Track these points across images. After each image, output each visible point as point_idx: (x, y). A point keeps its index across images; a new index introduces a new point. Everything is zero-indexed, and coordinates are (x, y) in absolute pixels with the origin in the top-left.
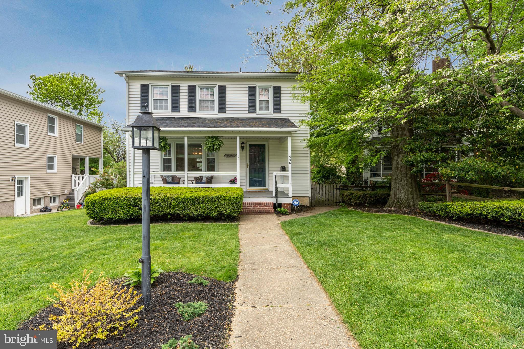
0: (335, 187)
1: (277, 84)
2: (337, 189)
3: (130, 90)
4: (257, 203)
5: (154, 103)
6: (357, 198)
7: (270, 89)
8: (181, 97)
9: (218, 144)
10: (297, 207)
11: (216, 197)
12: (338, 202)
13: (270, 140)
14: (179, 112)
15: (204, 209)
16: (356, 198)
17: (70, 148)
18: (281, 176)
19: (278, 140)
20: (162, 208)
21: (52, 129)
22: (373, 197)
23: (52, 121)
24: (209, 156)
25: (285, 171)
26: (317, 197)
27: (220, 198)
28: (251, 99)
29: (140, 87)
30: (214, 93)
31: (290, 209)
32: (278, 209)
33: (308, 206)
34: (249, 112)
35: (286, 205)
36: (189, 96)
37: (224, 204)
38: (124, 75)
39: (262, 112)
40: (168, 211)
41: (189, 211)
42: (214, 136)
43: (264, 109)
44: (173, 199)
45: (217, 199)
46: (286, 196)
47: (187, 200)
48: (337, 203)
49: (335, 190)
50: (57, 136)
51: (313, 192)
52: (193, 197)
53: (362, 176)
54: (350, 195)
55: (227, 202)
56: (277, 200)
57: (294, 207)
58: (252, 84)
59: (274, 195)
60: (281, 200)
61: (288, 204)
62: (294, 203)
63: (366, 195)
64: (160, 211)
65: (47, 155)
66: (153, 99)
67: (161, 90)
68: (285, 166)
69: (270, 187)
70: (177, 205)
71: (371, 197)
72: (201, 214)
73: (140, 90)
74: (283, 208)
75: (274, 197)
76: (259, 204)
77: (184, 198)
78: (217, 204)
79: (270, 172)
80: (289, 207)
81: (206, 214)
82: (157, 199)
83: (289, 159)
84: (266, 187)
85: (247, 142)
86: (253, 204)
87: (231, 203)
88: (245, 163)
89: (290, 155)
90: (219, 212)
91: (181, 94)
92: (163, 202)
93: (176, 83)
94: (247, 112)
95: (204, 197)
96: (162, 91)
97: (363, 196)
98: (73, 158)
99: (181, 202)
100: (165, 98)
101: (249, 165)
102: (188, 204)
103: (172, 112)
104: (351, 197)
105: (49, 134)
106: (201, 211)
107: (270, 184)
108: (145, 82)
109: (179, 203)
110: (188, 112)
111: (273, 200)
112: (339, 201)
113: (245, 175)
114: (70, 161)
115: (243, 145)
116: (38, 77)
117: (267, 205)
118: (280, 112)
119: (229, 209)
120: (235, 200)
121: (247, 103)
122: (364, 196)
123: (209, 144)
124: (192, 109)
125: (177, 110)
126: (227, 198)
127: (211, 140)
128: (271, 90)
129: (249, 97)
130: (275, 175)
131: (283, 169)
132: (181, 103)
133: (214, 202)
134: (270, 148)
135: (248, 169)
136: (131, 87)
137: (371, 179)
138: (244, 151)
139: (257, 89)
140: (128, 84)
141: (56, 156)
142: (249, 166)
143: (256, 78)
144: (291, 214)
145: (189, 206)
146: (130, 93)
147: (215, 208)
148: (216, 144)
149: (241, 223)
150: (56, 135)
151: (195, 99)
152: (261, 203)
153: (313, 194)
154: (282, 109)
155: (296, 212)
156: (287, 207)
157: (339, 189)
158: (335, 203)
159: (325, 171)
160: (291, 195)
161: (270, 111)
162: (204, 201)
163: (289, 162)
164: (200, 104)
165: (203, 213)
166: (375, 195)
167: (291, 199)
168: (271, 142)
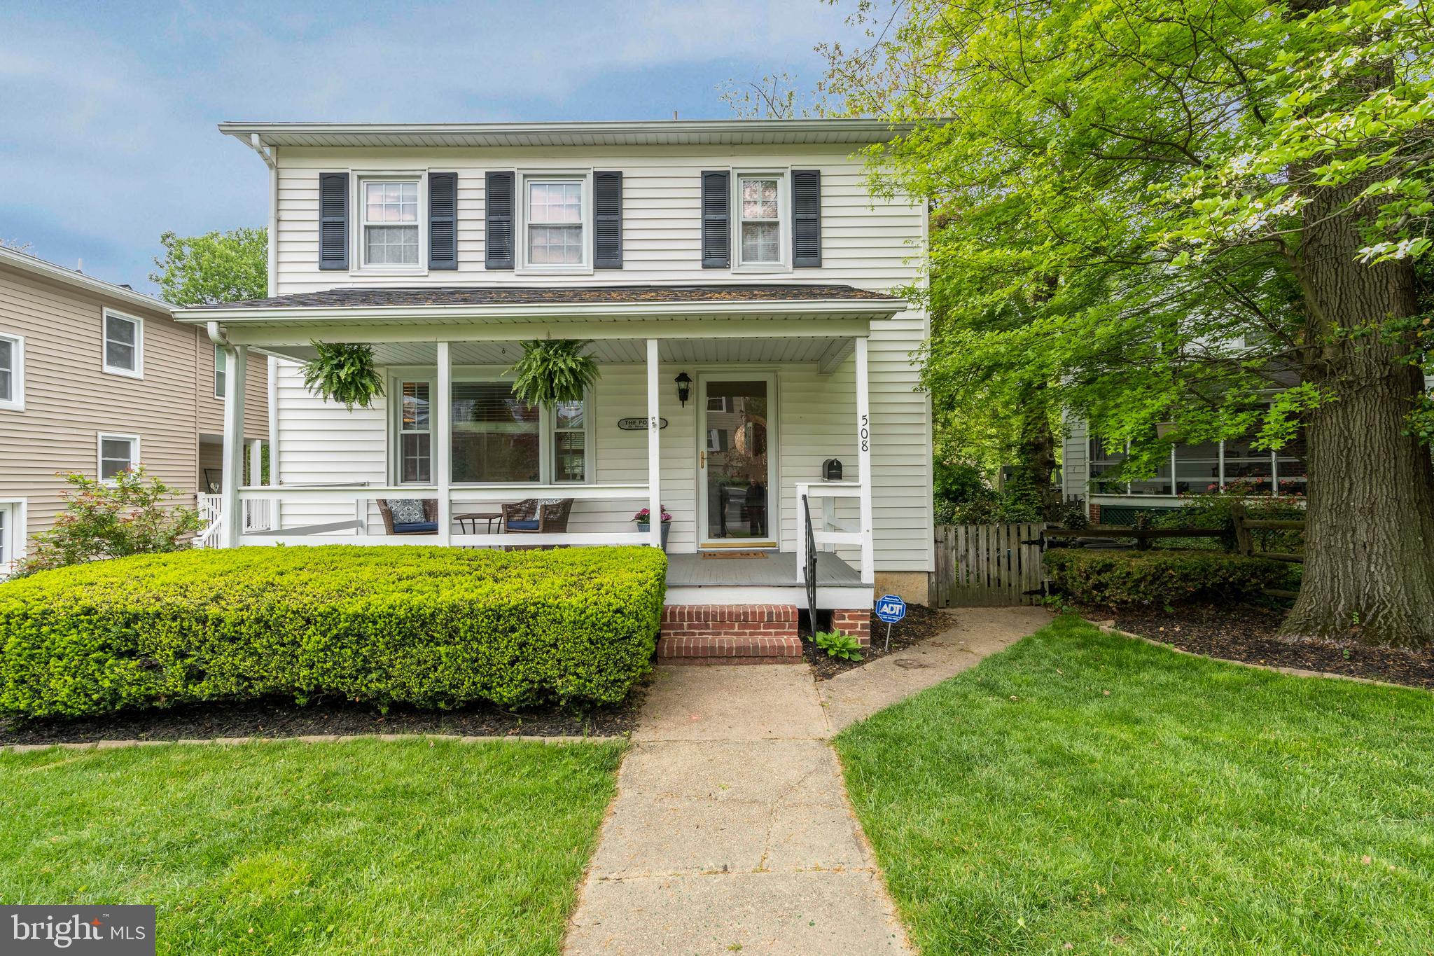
0: (1024, 537)
1: (805, 163)
2: (1030, 543)
3: (284, 195)
4: (730, 614)
5: (369, 239)
6: (1129, 584)
7: (780, 182)
8: (461, 215)
9: (571, 370)
10: (895, 627)
11: (515, 608)
12: (1036, 592)
13: (783, 366)
14: (455, 269)
15: (459, 669)
16: (1124, 583)
17: (194, 414)
18: (825, 499)
19: (814, 366)
20: (258, 662)
21: (122, 356)
22: (1192, 580)
23: (120, 330)
24: (563, 427)
25: (839, 477)
26: (958, 571)
27: (534, 616)
28: (712, 217)
29: (316, 184)
30: (580, 201)
31: (865, 634)
32: (820, 636)
33: (926, 605)
34: (705, 267)
35: (850, 617)
36: (490, 210)
37: (555, 646)
38: (255, 139)
39: (751, 266)
40: (284, 678)
41: (389, 677)
42: (554, 337)
43: (760, 252)
44: (308, 621)
45: (521, 621)
46: (851, 576)
47: (375, 623)
48: (1031, 593)
49: (1024, 548)
50: (141, 376)
51: (941, 554)
52: (402, 613)
53: (1060, 491)
54: (1099, 573)
55: (569, 634)
56: (812, 599)
57: (886, 625)
58: (716, 164)
59: (801, 578)
60: (828, 598)
61: (855, 614)
62: (886, 609)
63: (1164, 571)
64: (246, 679)
65: (100, 434)
66: (366, 227)
67: (392, 194)
68: (843, 461)
69: (785, 535)
70: (327, 648)
71: (1185, 578)
72: (444, 693)
73: (316, 195)
74: (837, 632)
75: (800, 586)
76: (738, 616)
77: (356, 616)
78: (523, 645)
79: (785, 482)
80: (863, 626)
81: (468, 694)
82: (228, 621)
83: (860, 428)
84: (772, 538)
85: (698, 373)
86: (714, 617)
87: (591, 641)
88: (692, 451)
89: (866, 412)
90: (532, 682)
91: (461, 205)
92: (258, 635)
93: (443, 166)
94: (699, 265)
95: (454, 608)
96: (398, 198)
97: (1153, 575)
98: (202, 444)
99: (346, 635)
100: (407, 220)
101: (705, 456)
102: (382, 647)
103: (431, 269)
104: (1105, 577)
105: (108, 369)
106: (445, 676)
107: (785, 525)
108: (334, 166)
109: (337, 637)
110: (488, 268)
111: (798, 599)
112: (1039, 587)
113: (692, 495)
114: (193, 452)
115: (683, 385)
116: (184, 238)
117: (770, 619)
118: (818, 265)
119: (580, 670)
120: (608, 624)
121: (699, 235)
122: (1158, 575)
123: (530, 368)
124: (502, 257)
125: (448, 263)
126: (569, 616)
127: (537, 353)
128: (785, 187)
129: (705, 210)
130: (804, 497)
131: (833, 470)
132: (461, 236)
133: (505, 633)
134: (785, 395)
135: (704, 473)
136: (284, 184)
137: (1095, 501)
138: (690, 406)
139: (734, 182)
140: (273, 173)
141: (138, 437)
142: (706, 463)
143: (732, 144)
144: (873, 657)
145: (382, 653)
146: (284, 205)
147: (512, 664)
148: (562, 371)
149: (640, 736)
150: (138, 372)
151: (510, 224)
152: (746, 614)
153: (942, 562)
154: (825, 254)
155: (890, 648)
156: (855, 626)
157: (1040, 542)
158: (1026, 593)
159: (948, 477)
160: (868, 577)
161: (782, 262)
162: (456, 630)
163: (860, 440)
164: (530, 240)
165: (455, 687)
166: (1203, 569)
167: (870, 594)
168: (786, 371)
